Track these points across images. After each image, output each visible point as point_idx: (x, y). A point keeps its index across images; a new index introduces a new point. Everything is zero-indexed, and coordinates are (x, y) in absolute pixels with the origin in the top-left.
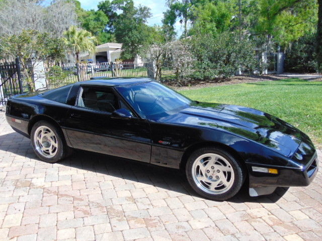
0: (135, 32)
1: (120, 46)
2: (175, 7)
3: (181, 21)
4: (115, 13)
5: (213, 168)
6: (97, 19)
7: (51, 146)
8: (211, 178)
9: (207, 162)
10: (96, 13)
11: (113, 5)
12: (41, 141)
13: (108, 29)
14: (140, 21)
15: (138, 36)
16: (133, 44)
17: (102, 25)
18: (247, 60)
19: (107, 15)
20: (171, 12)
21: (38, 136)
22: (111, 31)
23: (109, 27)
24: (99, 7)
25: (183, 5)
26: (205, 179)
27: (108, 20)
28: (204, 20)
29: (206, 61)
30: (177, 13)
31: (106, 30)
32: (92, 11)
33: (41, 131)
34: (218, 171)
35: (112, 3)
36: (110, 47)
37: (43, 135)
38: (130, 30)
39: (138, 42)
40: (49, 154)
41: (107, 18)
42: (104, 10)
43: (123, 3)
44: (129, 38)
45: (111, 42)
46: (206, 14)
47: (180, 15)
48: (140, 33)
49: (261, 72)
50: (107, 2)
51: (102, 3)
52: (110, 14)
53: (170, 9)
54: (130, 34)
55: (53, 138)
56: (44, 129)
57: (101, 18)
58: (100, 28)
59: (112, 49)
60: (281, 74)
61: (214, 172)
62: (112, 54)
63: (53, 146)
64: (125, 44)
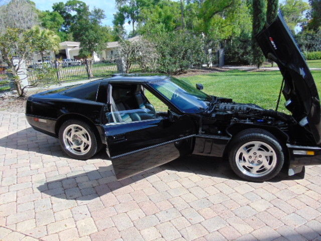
0: (91, 32)
1: (77, 44)
2: (123, 10)
3: (129, 22)
4: (70, 14)
5: (255, 153)
6: (53, 20)
7: (83, 143)
8: (252, 162)
9: (250, 150)
10: (51, 14)
11: (67, 7)
12: (70, 139)
13: (64, 29)
14: (95, 22)
15: (94, 35)
16: (90, 42)
17: (58, 24)
18: (200, 56)
19: (62, 16)
20: (120, 14)
21: (67, 134)
22: (67, 31)
23: (64, 27)
24: (53, 8)
25: (131, 8)
26: (247, 164)
27: (64, 21)
28: (153, 21)
29: (168, 57)
30: (125, 15)
31: (62, 30)
32: (47, 11)
33: (70, 130)
34: (260, 156)
35: (66, 5)
36: (68, 45)
37: (73, 133)
38: (87, 30)
39: (95, 40)
40: (80, 151)
41: (62, 18)
42: (59, 11)
43: (76, 5)
44: (86, 36)
45: (67, 40)
46: (154, 16)
47: (128, 17)
48: (96, 32)
49: (208, 65)
50: (61, 3)
51: (56, 5)
52: (65, 15)
53: (119, 12)
54: (87, 33)
55: (86, 136)
56: (74, 127)
57: (57, 18)
58: (57, 28)
59: (70, 47)
60: (223, 66)
61: (256, 157)
62: (70, 52)
63: (85, 143)
64: (83, 42)
